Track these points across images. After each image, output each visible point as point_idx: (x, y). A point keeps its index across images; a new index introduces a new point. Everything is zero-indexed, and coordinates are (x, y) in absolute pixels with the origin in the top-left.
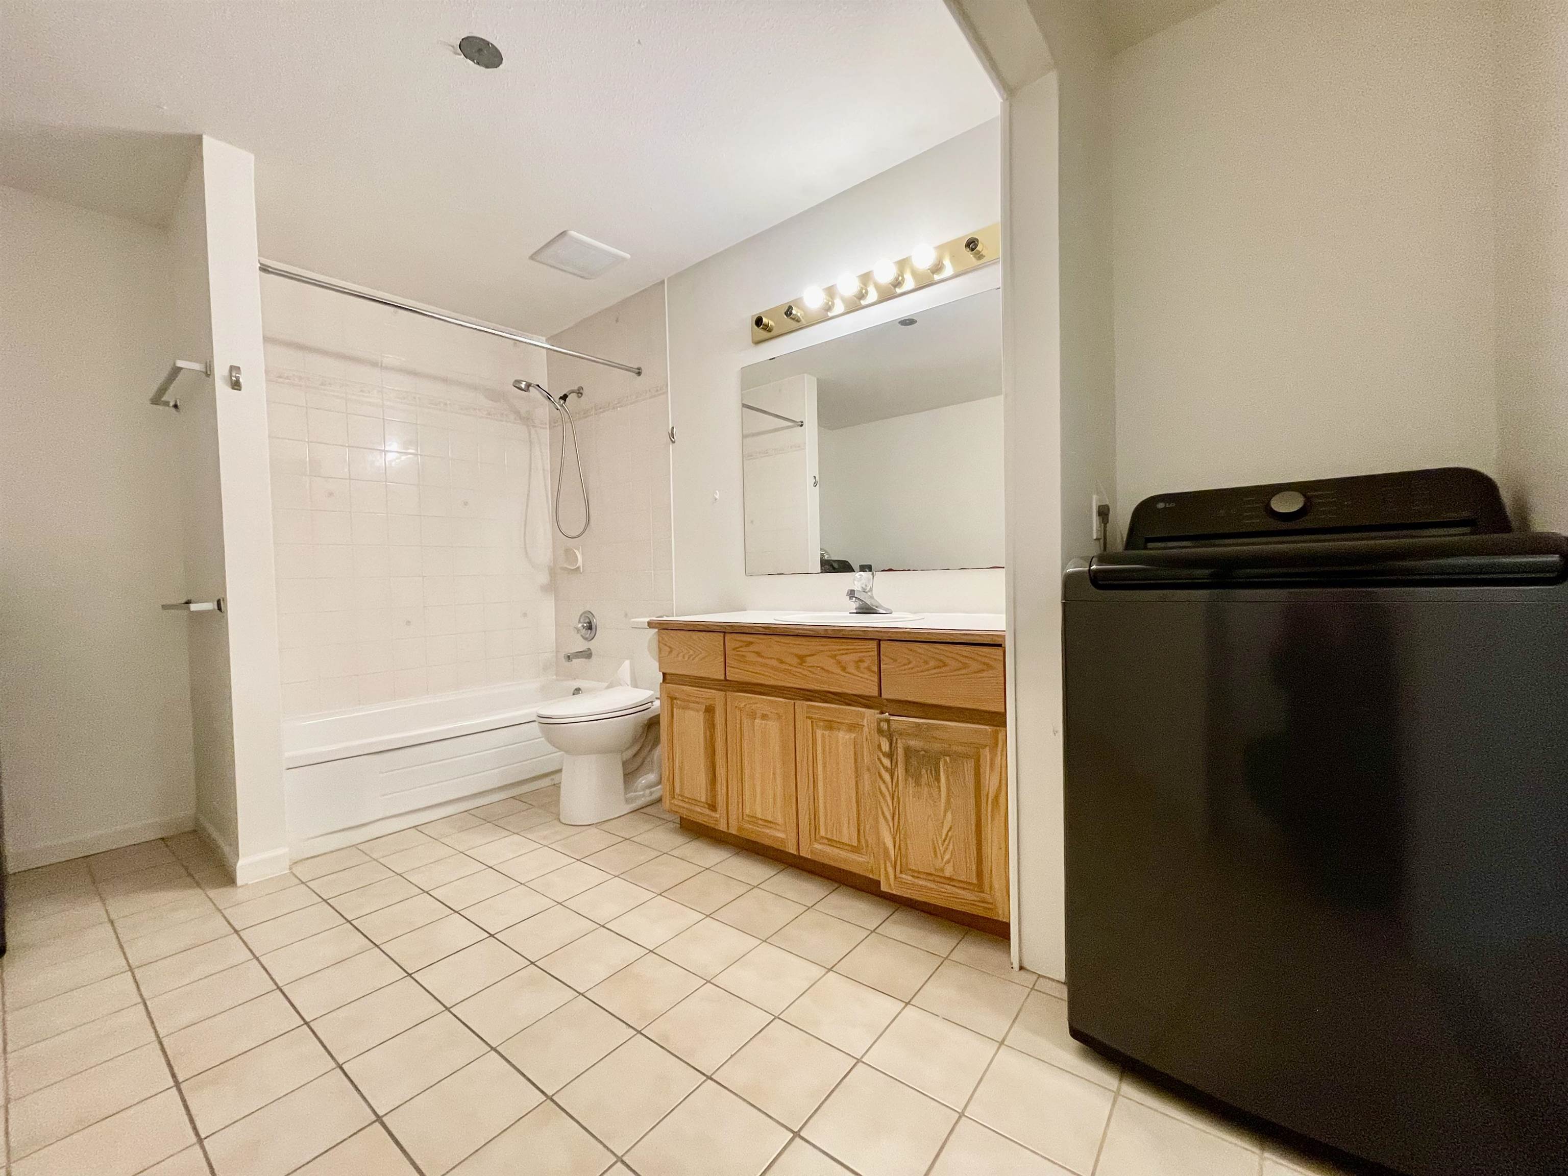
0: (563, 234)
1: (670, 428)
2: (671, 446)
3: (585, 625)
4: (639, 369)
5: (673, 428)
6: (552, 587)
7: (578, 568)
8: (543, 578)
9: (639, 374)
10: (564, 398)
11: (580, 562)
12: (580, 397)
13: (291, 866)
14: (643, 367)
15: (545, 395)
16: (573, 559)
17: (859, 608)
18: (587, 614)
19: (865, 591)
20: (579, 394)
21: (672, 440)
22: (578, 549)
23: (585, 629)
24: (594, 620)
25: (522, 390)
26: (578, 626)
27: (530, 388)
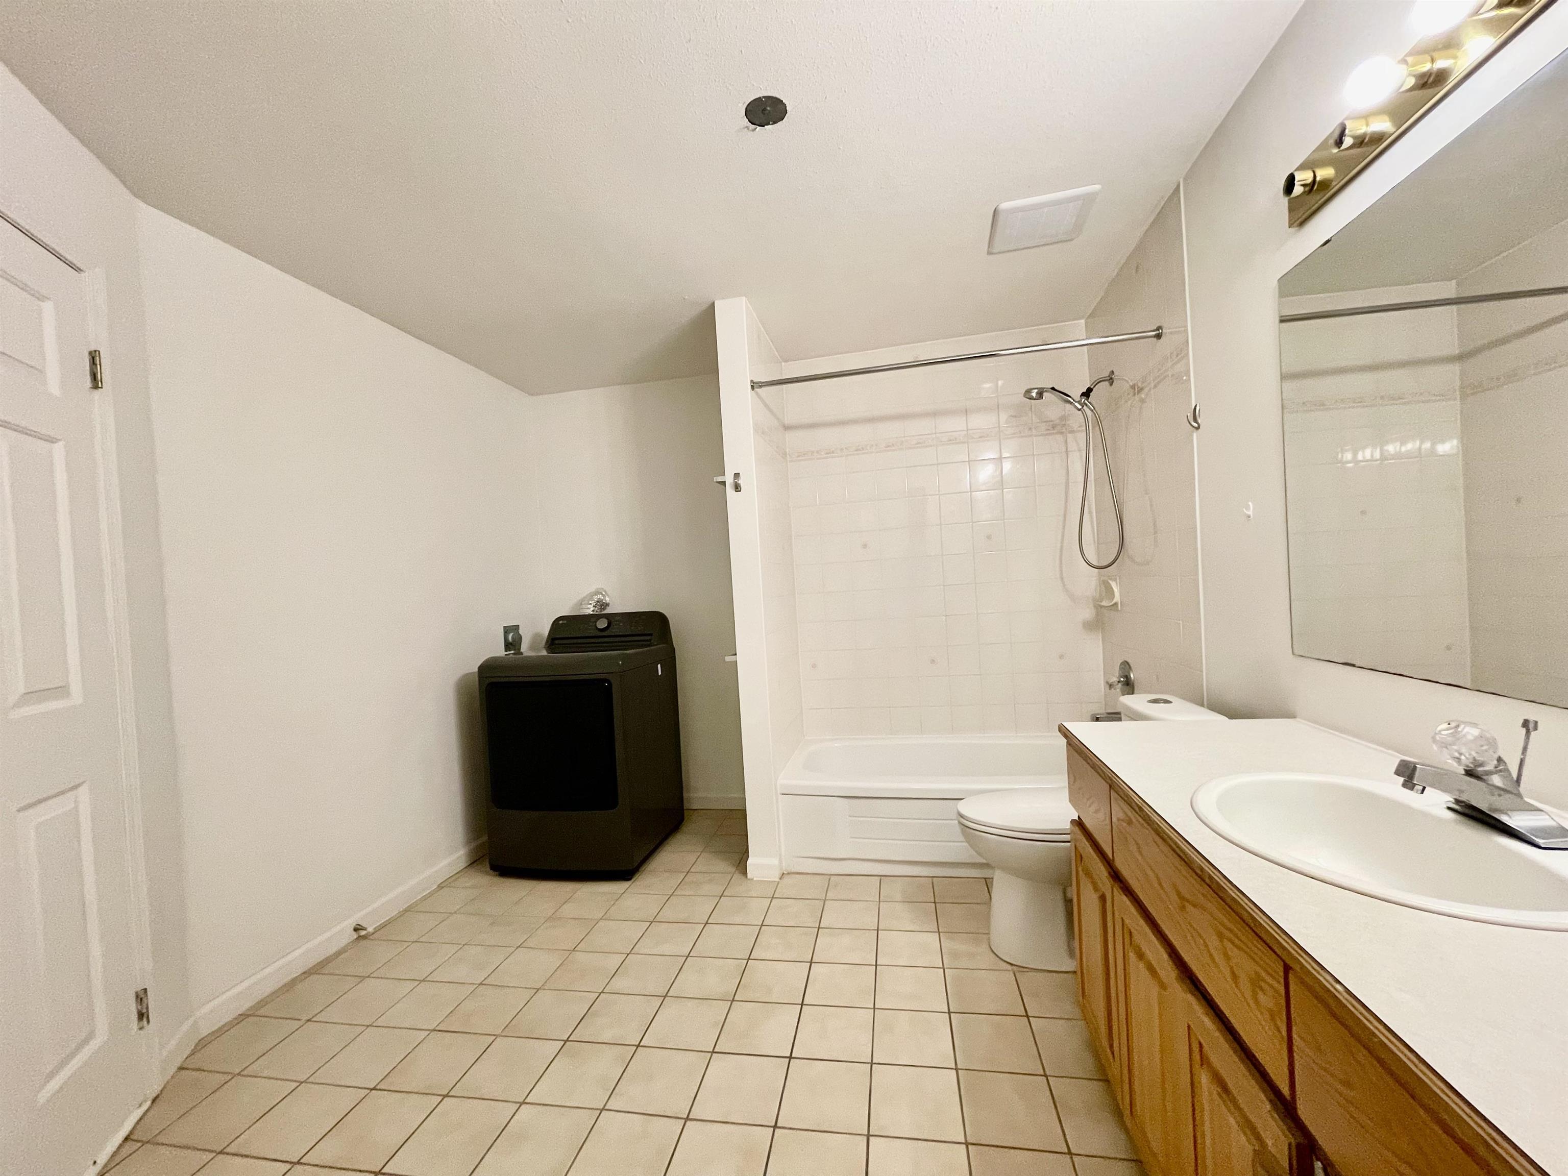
0: (995, 212)
1: (1193, 407)
2: (1195, 435)
3: (1122, 679)
4: (1159, 328)
5: (1196, 406)
6: (1096, 625)
7: (1116, 604)
8: (1088, 613)
9: (1159, 335)
10: (1087, 394)
11: (1117, 598)
12: (1111, 384)
13: (783, 876)
14: (1165, 325)
15: (1062, 398)
16: (1110, 592)
17: (1457, 801)
18: (1126, 666)
19: (1470, 773)
20: (1110, 380)
21: (1196, 425)
22: (1115, 580)
23: (1120, 685)
24: (1132, 676)
25: (1035, 399)
26: (1114, 679)
27: (1045, 394)
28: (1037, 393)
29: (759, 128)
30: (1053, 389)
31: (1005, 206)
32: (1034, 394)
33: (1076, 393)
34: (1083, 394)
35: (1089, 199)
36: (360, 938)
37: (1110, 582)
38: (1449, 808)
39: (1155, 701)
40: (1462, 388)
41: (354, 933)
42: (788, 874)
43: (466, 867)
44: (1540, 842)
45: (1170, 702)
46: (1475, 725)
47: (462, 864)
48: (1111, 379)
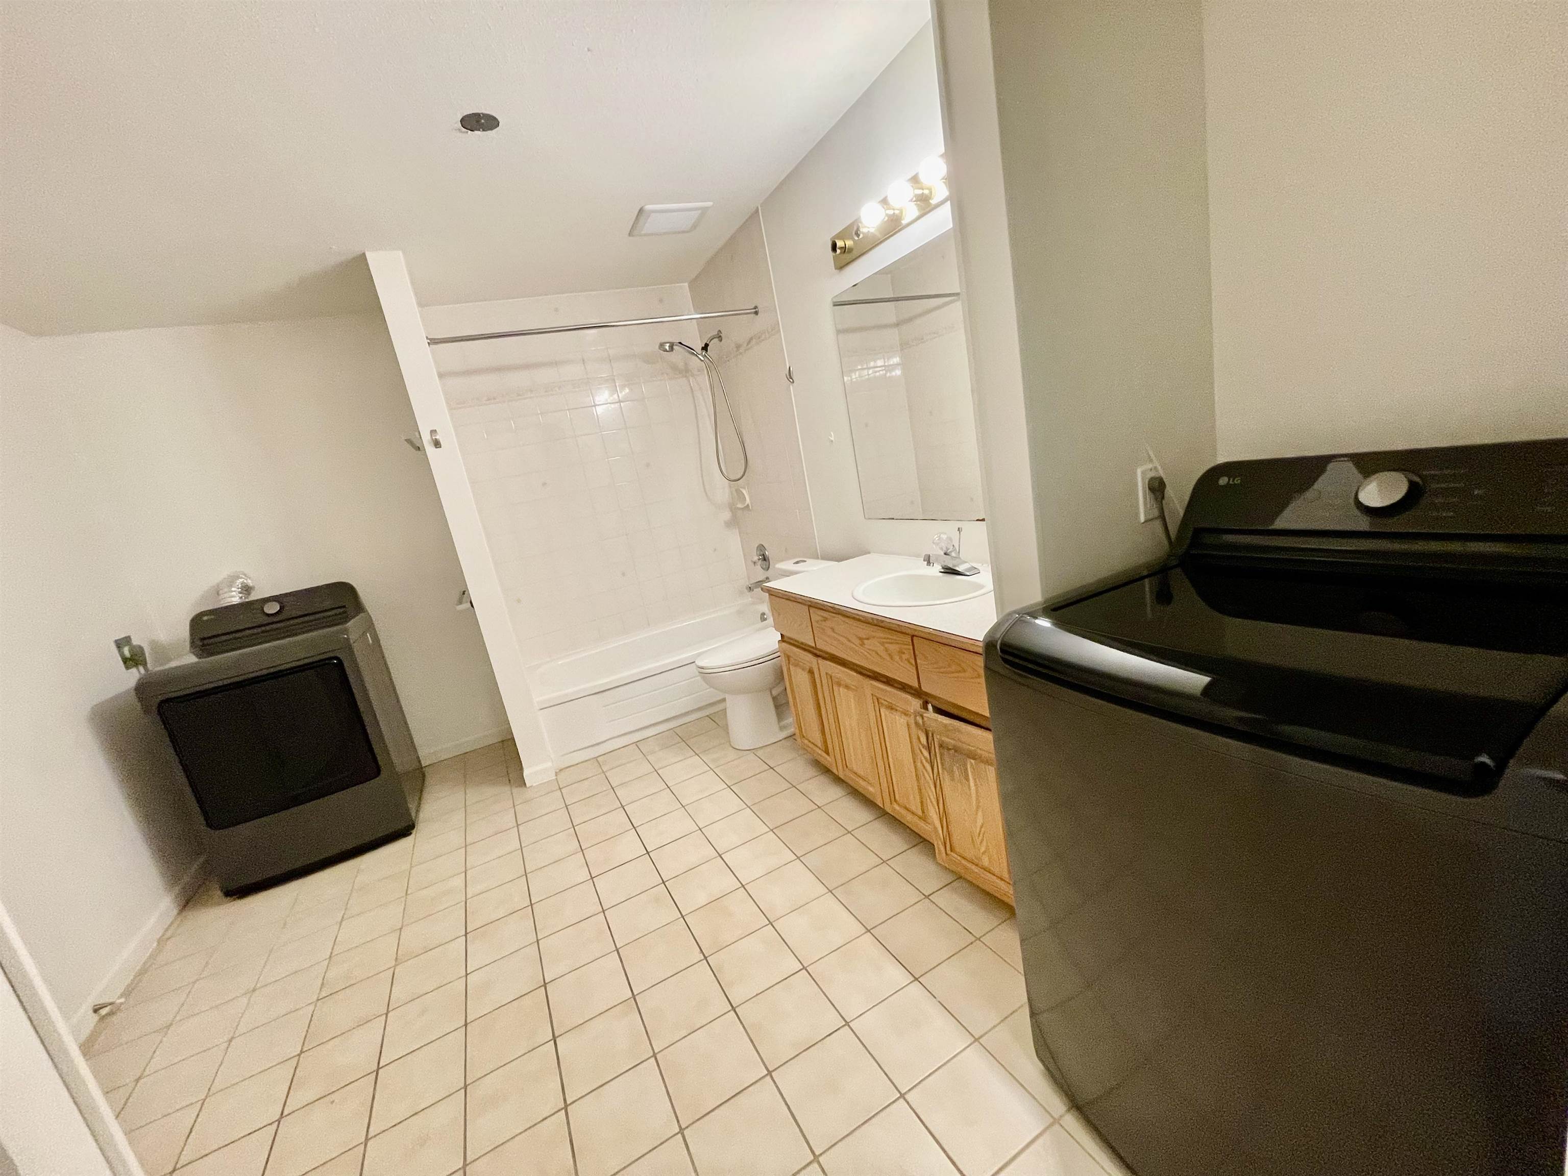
0: (641, 211)
1: (788, 368)
2: (791, 387)
3: (760, 558)
4: (756, 307)
5: (790, 367)
6: (733, 523)
7: (748, 505)
8: (727, 515)
9: (756, 313)
10: (705, 348)
11: (748, 501)
12: (721, 341)
13: (556, 774)
14: (758, 305)
15: (688, 351)
16: (742, 498)
17: (943, 568)
18: (761, 548)
19: (945, 554)
20: (720, 338)
21: (791, 380)
22: (744, 488)
23: (760, 561)
24: (767, 553)
25: (667, 351)
26: (756, 558)
27: (674, 347)
28: (669, 346)
29: (469, 132)
30: (680, 343)
31: (649, 207)
32: (667, 348)
33: (698, 346)
34: (703, 349)
35: (704, 210)
36: (103, 1018)
37: (741, 489)
38: (941, 572)
39: (797, 563)
40: (901, 345)
41: (94, 1015)
42: (560, 770)
43: (178, 914)
44: (968, 574)
45: (805, 561)
46: (945, 534)
47: (175, 912)
48: (720, 336)
